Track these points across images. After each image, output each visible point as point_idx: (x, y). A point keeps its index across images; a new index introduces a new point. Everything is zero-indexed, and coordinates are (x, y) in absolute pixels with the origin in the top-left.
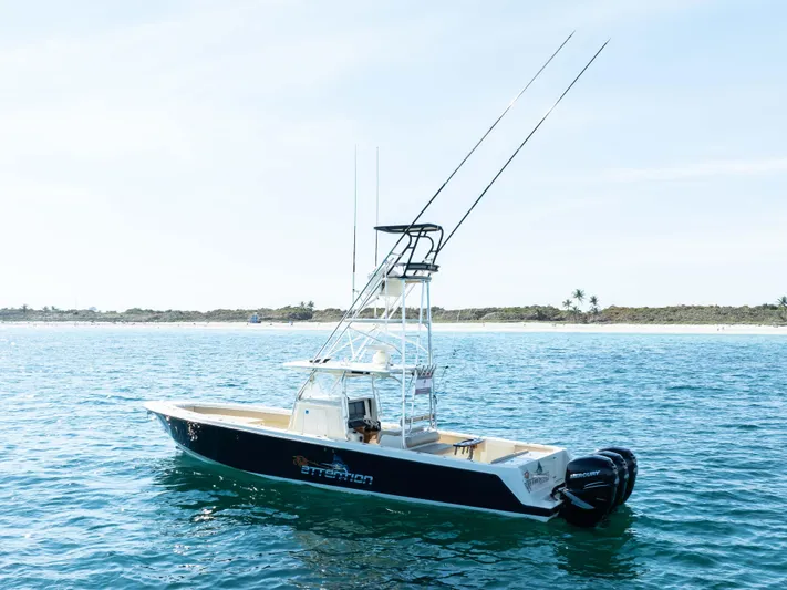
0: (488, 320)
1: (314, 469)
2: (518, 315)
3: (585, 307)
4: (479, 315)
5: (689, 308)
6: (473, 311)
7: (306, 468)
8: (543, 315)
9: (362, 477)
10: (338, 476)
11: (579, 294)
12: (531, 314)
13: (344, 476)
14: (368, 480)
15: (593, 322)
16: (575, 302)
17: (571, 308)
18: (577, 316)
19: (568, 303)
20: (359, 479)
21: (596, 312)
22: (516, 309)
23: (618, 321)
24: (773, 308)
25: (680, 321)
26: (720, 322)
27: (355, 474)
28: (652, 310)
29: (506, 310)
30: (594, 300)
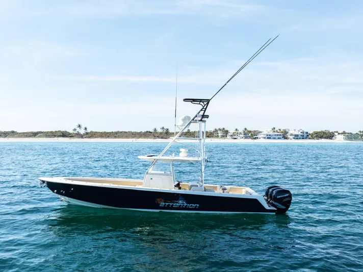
0: (40, 137)
1: (167, 204)
2: (53, 134)
3: (82, 132)
4: (35, 134)
5: (121, 132)
6: (32, 133)
7: (162, 204)
8: (64, 135)
9: (193, 205)
10: (180, 206)
11: (79, 126)
12: (59, 134)
13: (183, 205)
14: (196, 206)
15: (85, 138)
16: (78, 129)
17: (76, 132)
18: (79, 135)
19: (75, 130)
20: (191, 206)
21: (87, 133)
22: (51, 132)
23: (96, 137)
24: (150, 132)
25: (119, 137)
26: (133, 137)
27: (190, 204)
28: (108, 133)
29: (48, 132)
30: (86, 129)
